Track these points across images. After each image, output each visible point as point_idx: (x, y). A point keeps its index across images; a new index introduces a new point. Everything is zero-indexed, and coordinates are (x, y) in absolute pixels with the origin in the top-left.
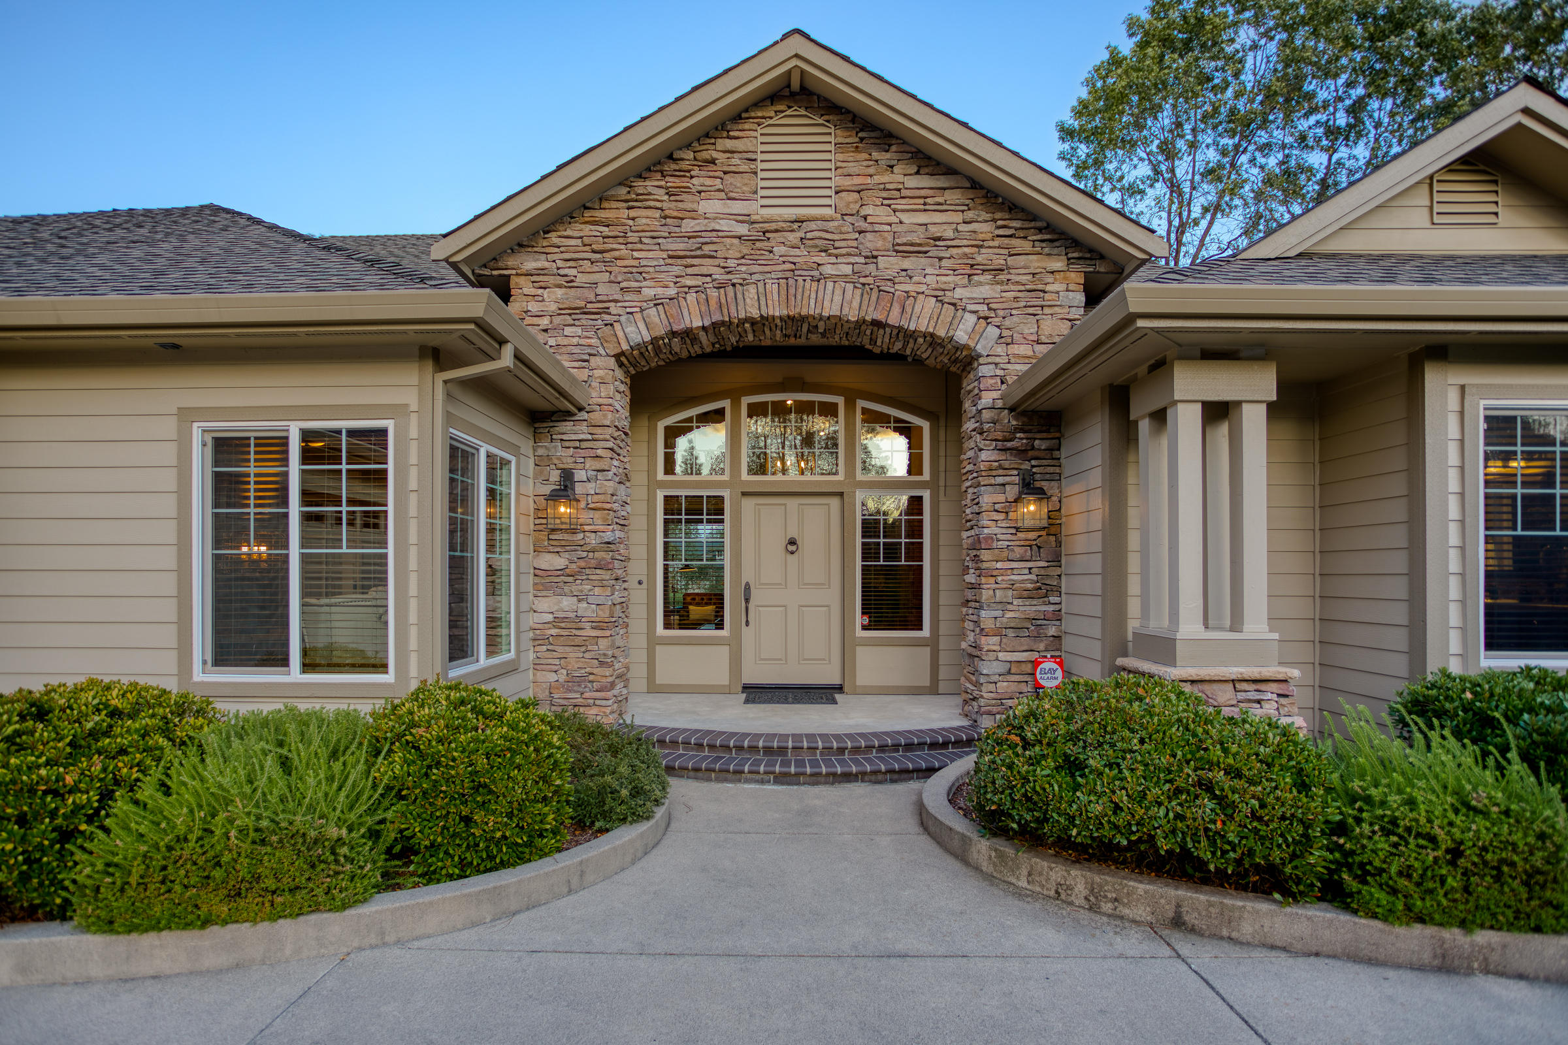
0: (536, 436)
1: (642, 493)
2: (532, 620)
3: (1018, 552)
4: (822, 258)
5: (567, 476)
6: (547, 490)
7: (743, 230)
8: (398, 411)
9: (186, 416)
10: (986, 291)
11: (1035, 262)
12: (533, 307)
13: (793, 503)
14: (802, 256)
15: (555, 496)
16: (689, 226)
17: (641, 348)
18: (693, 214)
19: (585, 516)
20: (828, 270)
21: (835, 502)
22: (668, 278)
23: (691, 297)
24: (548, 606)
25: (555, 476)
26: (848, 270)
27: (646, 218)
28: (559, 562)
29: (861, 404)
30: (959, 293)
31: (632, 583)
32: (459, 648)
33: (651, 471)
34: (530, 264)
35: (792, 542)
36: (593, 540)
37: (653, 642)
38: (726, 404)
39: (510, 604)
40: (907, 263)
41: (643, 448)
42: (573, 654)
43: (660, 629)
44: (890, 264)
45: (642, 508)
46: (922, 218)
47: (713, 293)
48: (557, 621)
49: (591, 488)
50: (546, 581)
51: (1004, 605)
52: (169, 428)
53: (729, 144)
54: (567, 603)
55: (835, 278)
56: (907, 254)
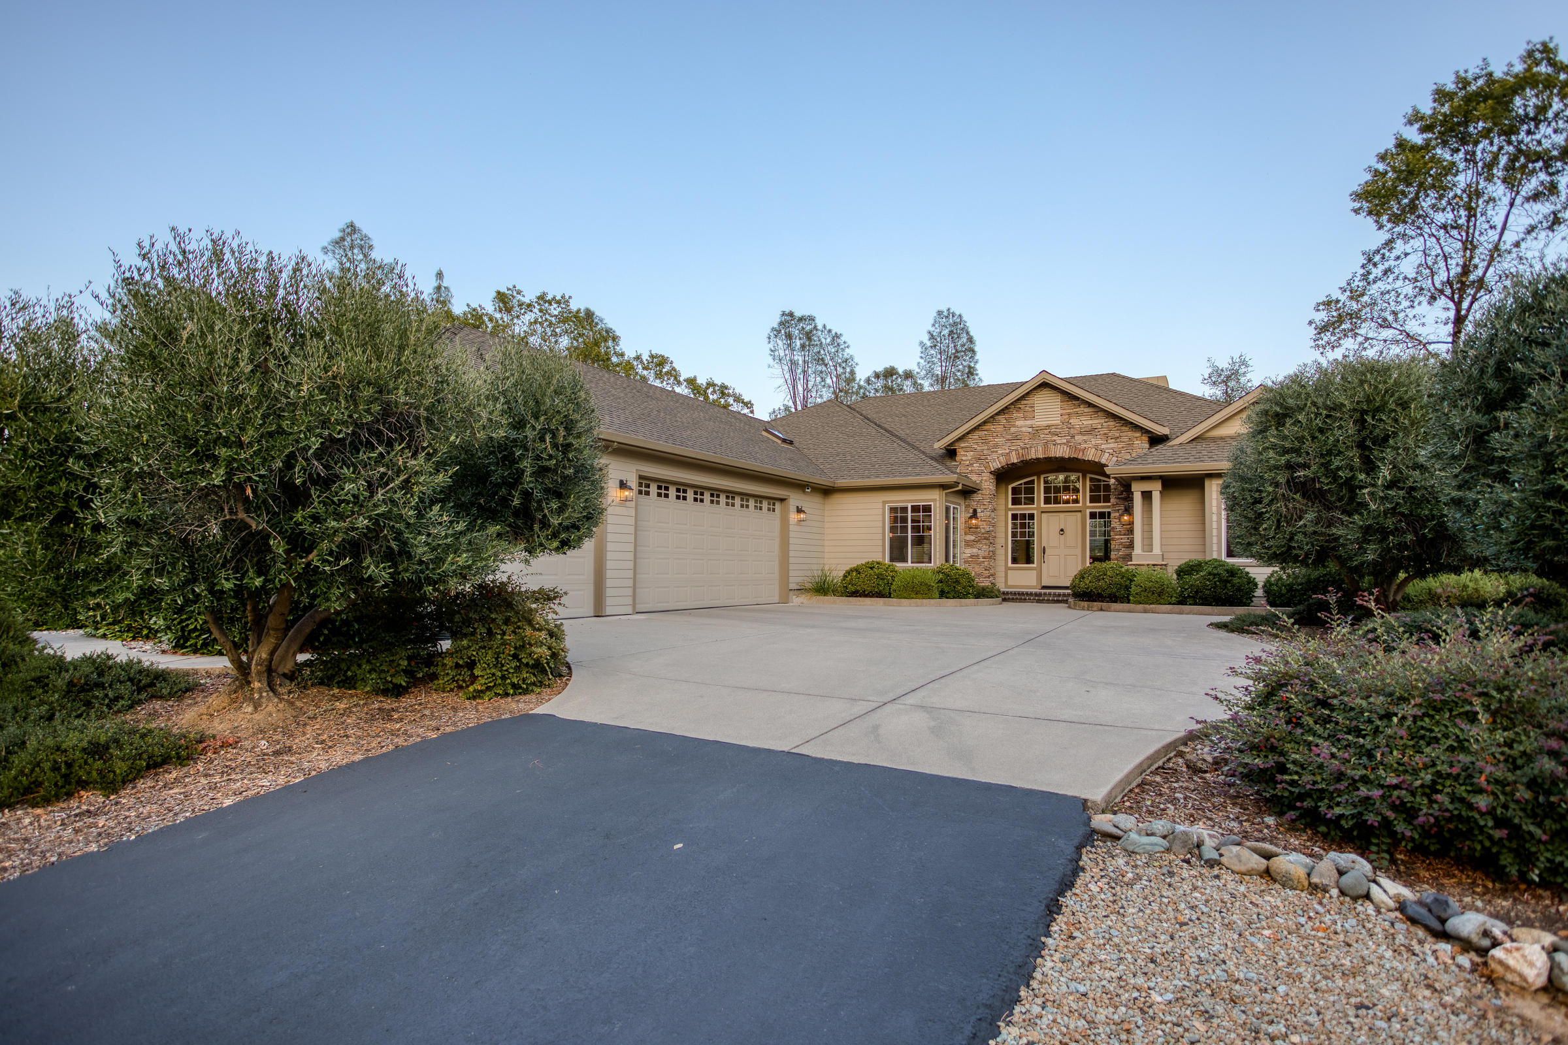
0: (965, 499)
1: (1003, 513)
2: (964, 556)
3: (1123, 532)
4: (1055, 438)
5: (975, 511)
6: (969, 515)
7: (1030, 430)
8: (934, 500)
9: (884, 503)
10: (1112, 445)
11: (1130, 434)
12: (964, 458)
13: (1062, 515)
14: (1049, 437)
15: (971, 518)
16: (1013, 430)
17: (998, 469)
18: (1014, 426)
19: (980, 523)
20: (1058, 442)
21: (1079, 514)
22: (1007, 448)
23: (1014, 453)
24: (969, 551)
25: (971, 511)
26: (1065, 441)
27: (999, 428)
28: (973, 538)
29: (1089, 476)
30: (1103, 446)
31: (999, 546)
32: (947, 560)
33: (1006, 504)
34: (963, 445)
35: (1062, 530)
36: (983, 531)
37: (1007, 569)
38: (1035, 478)
39: (958, 550)
40: (1085, 438)
41: (1003, 496)
42: (977, 567)
43: (1010, 564)
44: (1079, 438)
45: (1003, 518)
46: (1090, 422)
47: (1021, 451)
48: (972, 556)
49: (982, 514)
50: (968, 544)
51: (1119, 550)
52: (880, 505)
53: (1025, 402)
54: (975, 550)
55: (1060, 444)
56: (1084, 435)
